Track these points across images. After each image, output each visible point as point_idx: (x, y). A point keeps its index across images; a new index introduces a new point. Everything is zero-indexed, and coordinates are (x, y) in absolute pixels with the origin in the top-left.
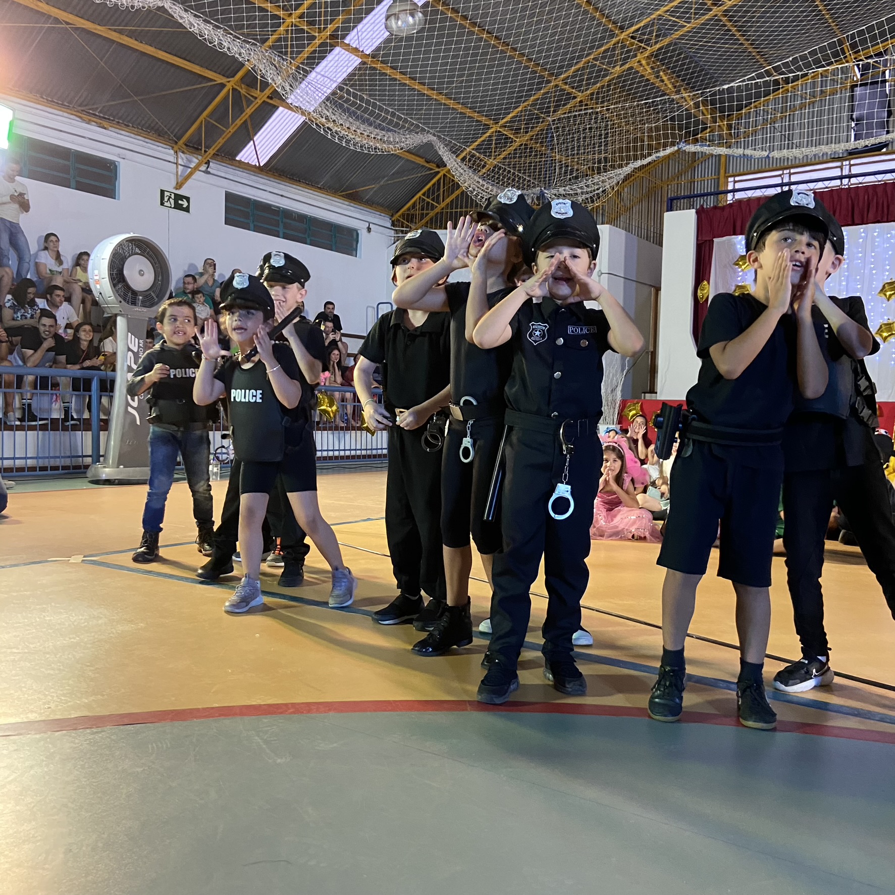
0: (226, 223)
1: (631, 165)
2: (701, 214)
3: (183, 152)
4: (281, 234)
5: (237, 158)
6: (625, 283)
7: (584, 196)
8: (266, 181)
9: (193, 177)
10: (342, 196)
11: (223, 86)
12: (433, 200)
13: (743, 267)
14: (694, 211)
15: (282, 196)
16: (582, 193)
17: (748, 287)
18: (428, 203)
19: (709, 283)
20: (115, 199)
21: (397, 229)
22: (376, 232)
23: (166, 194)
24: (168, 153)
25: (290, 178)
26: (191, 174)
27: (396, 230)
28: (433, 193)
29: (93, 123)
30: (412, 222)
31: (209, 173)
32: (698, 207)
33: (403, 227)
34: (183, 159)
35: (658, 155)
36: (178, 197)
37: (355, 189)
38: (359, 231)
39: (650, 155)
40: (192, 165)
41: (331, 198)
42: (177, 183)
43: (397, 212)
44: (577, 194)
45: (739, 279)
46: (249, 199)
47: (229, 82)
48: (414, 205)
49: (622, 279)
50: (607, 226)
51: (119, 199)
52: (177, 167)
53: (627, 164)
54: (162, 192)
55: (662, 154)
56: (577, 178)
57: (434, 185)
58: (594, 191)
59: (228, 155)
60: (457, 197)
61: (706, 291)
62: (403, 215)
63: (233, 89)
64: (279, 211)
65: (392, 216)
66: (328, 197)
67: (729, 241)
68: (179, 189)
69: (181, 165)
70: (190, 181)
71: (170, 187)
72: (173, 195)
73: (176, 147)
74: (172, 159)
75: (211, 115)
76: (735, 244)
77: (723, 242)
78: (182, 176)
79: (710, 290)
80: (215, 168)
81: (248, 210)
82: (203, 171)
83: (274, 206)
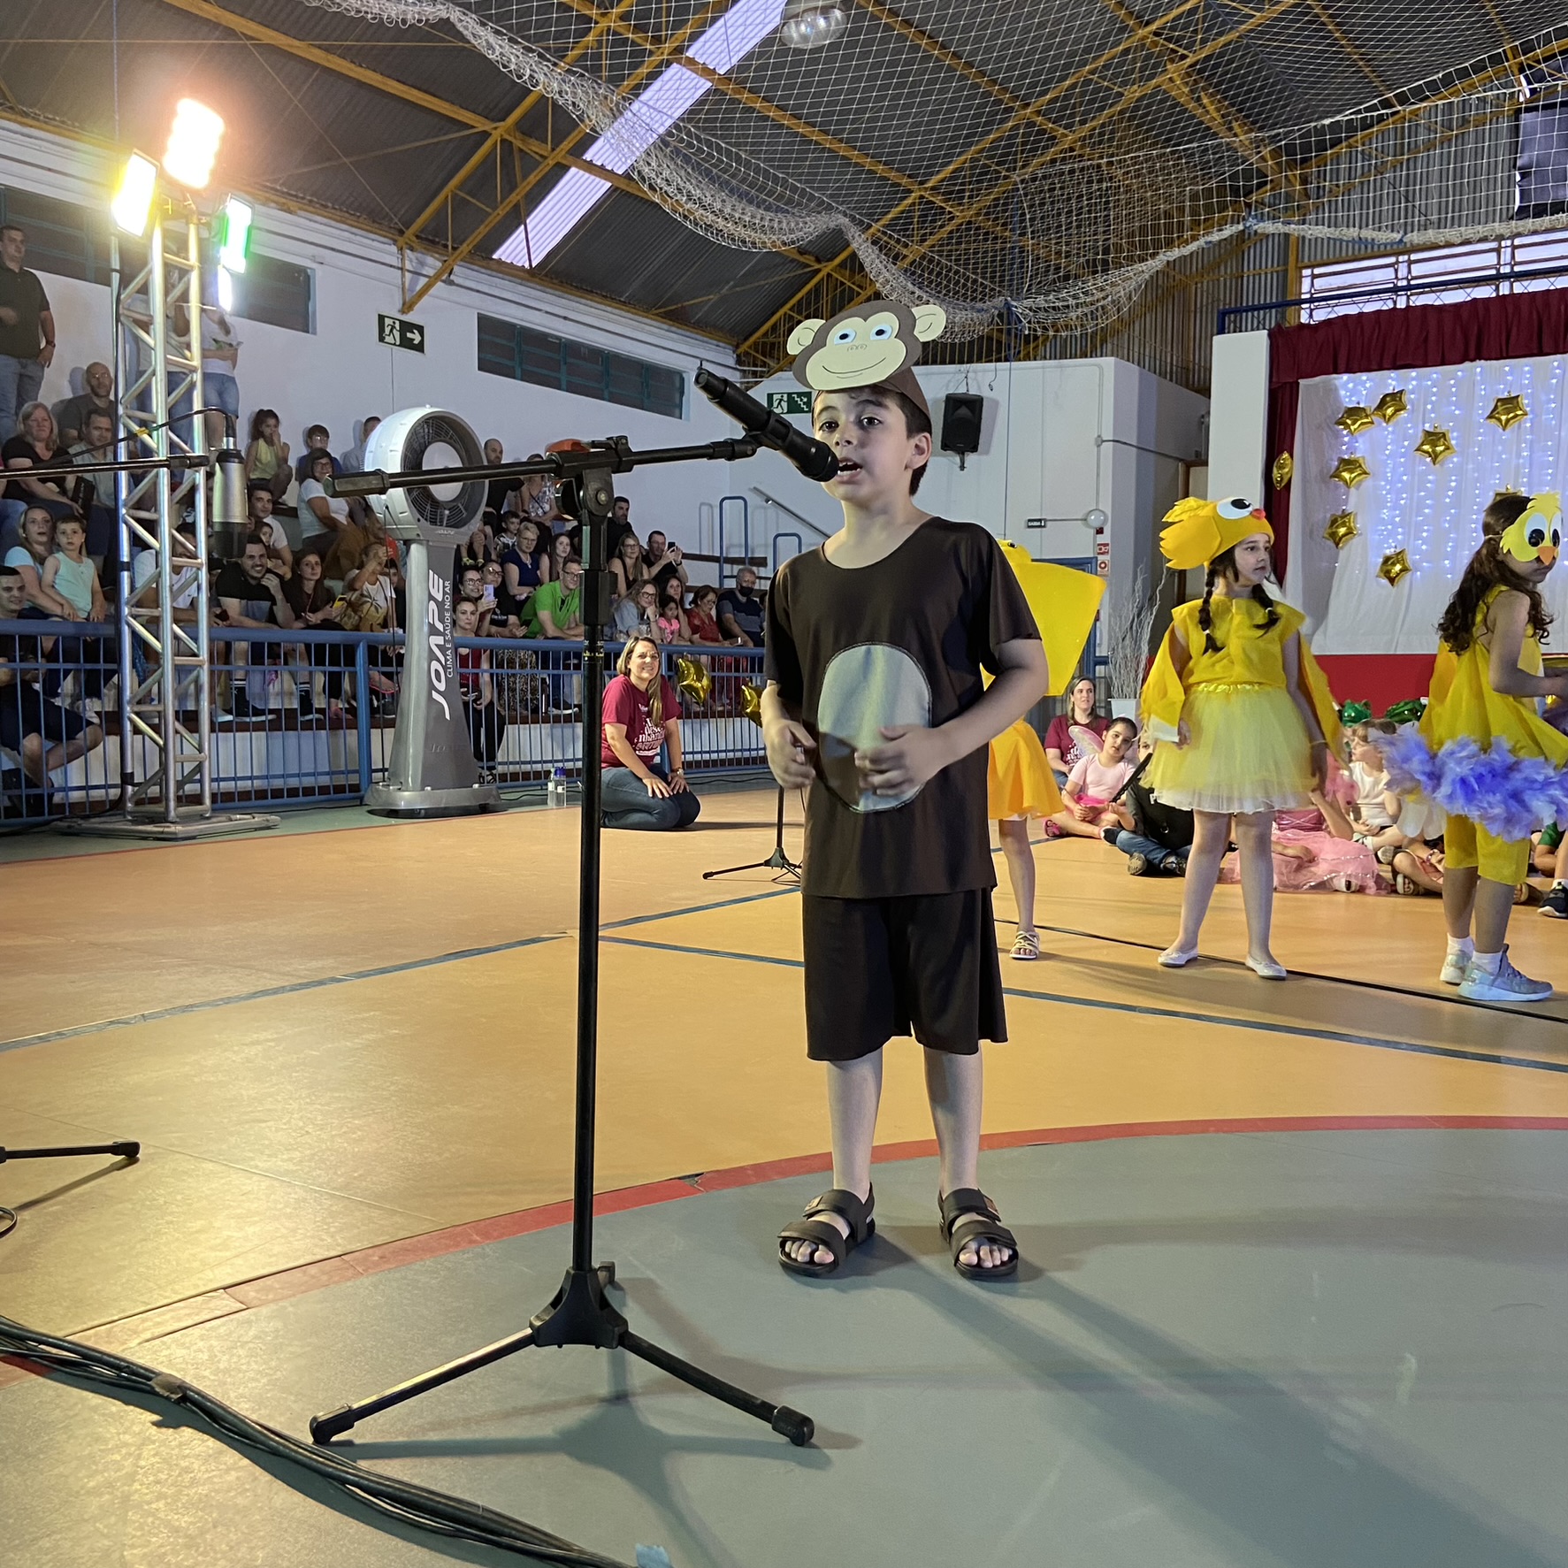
0: (479, 369)
1: (1161, 256)
2: (1278, 339)
3: (412, 249)
4: (564, 385)
5: (495, 257)
6: (1138, 455)
7: (1079, 310)
8: (539, 293)
9: (432, 291)
10: (657, 315)
11: (485, 135)
12: (807, 317)
13: (1352, 428)
14: (1265, 332)
15: (565, 318)
16: (1077, 305)
17: (1361, 461)
19: (1291, 456)
20: (309, 332)
21: (745, 369)
23: (387, 321)
24: (389, 252)
25: (577, 287)
26: (427, 288)
27: (743, 371)
28: (808, 307)
29: (273, 205)
30: (772, 357)
31: (451, 283)
32: (1271, 326)
33: (755, 365)
34: (411, 261)
35: (1209, 239)
36: (406, 327)
37: (679, 303)
38: (683, 376)
39: (1194, 238)
40: (431, 272)
41: (641, 319)
42: (404, 304)
43: (746, 339)
44: (1068, 307)
45: (1345, 447)
46: (513, 326)
47: (495, 128)
48: (774, 328)
49: (1135, 449)
50: (1111, 360)
51: (314, 333)
52: (403, 276)
53: (1153, 255)
54: (381, 318)
55: (1215, 237)
56: (1066, 278)
57: (809, 292)
58: (1098, 301)
59: (483, 255)
61: (1287, 470)
62: (756, 344)
63: (503, 141)
64: (560, 344)
65: (737, 347)
66: (636, 317)
67: (1326, 383)
68: (407, 313)
69: (409, 271)
70: (426, 298)
71: (392, 310)
72: (398, 323)
73: (401, 240)
74: (395, 261)
75: (461, 186)
76: (1336, 389)
77: (1316, 385)
78: (411, 290)
79: (1293, 467)
80: (461, 273)
81: (512, 345)
82: (444, 281)
83: (552, 335)
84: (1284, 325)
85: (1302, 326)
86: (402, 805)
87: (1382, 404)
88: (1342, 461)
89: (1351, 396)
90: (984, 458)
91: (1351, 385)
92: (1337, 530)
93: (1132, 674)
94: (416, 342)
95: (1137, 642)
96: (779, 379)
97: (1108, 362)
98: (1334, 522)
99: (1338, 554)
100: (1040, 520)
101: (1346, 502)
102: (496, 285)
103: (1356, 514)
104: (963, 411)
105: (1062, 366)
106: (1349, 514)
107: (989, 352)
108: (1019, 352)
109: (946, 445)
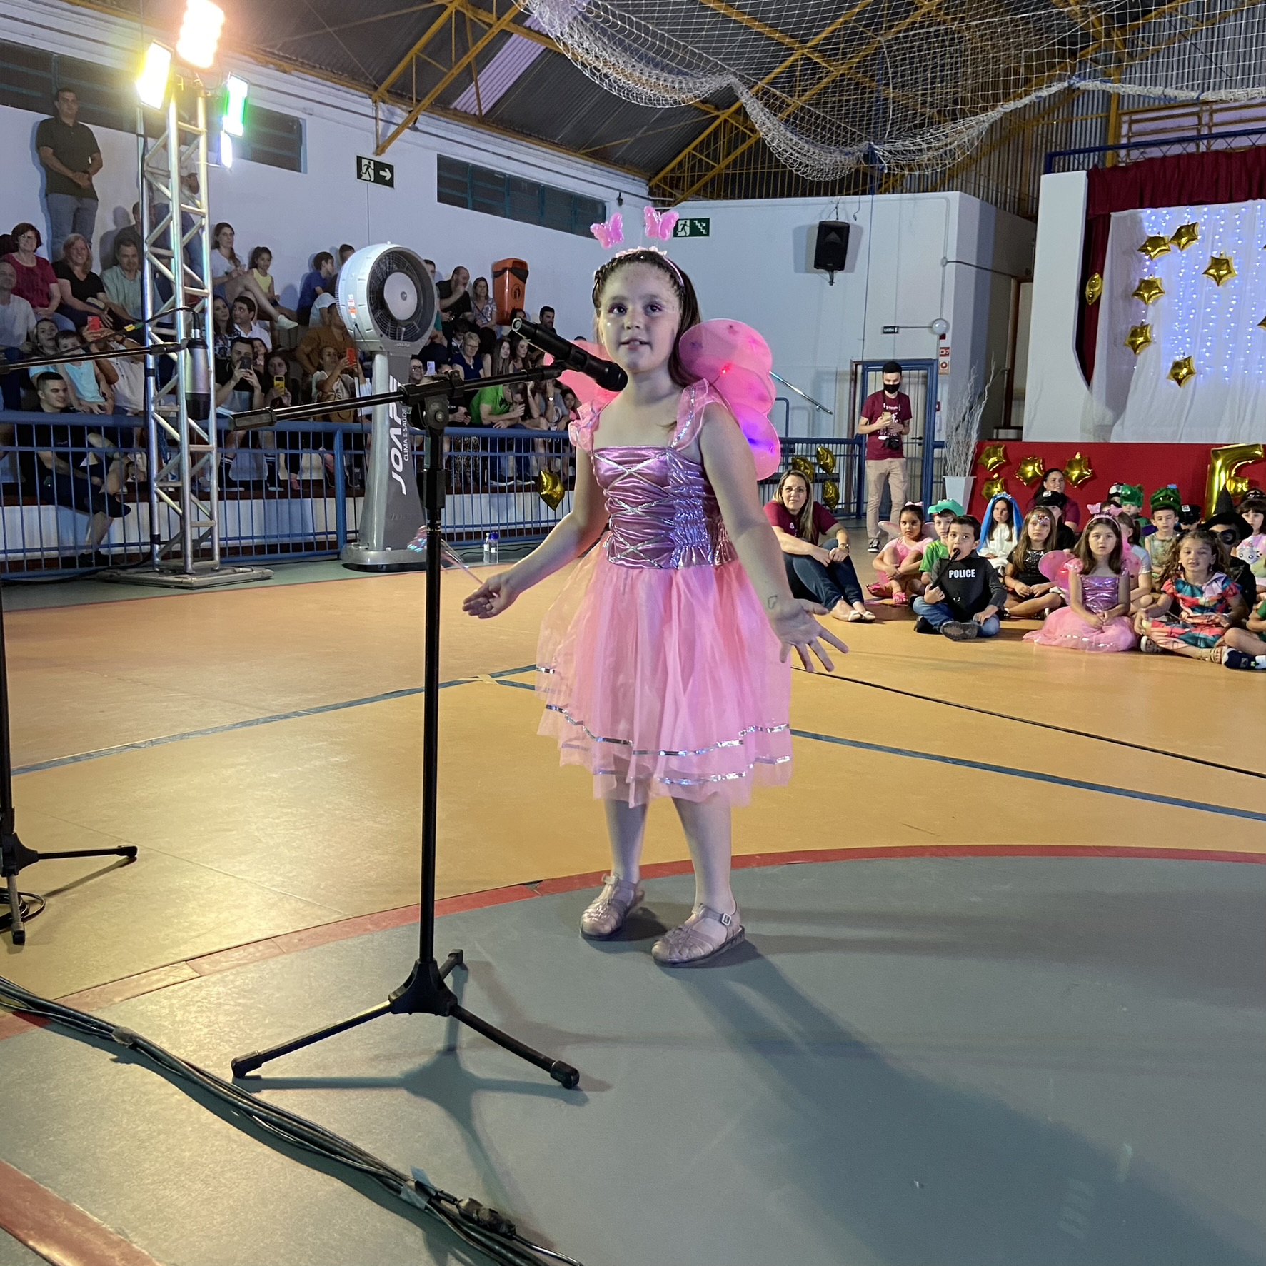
0: (438, 201)
1: (999, 109)
2: (1095, 178)
3: (384, 102)
4: (505, 213)
5: (454, 106)
6: (977, 274)
7: (930, 153)
8: (487, 137)
9: (400, 137)
10: (585, 154)
11: (443, 6)
12: (708, 156)
13: (1152, 254)
14: (1084, 172)
15: (509, 158)
16: (929, 149)
17: (1158, 283)
18: (701, 159)
19: (1102, 276)
20: (300, 171)
21: (656, 198)
22: (629, 204)
23: (364, 162)
24: (363, 103)
25: (518, 132)
26: (396, 134)
27: (654, 201)
28: (708, 147)
29: (272, 65)
30: (677, 187)
31: (416, 129)
32: (1091, 167)
33: (664, 196)
34: (383, 111)
35: (1039, 94)
36: (379, 166)
37: (601, 143)
38: (606, 204)
39: (1027, 93)
40: (400, 121)
41: (570, 157)
42: (378, 147)
43: (657, 174)
44: (920, 150)
45: (1146, 270)
46: (467, 164)
48: (680, 164)
49: (974, 269)
50: (958, 193)
51: (306, 172)
52: (377, 124)
53: (993, 107)
54: (359, 159)
55: (1045, 93)
56: (922, 125)
57: (709, 135)
58: (946, 145)
59: (443, 106)
60: (742, 154)
61: (1097, 289)
62: (665, 178)
63: (458, 11)
64: (504, 180)
65: (650, 180)
66: (567, 156)
67: (1134, 216)
68: (380, 155)
69: (382, 120)
70: (395, 143)
71: (368, 152)
72: (372, 163)
73: (375, 95)
74: (370, 112)
75: (423, 50)
76: (1141, 221)
77: (1125, 218)
78: (384, 134)
79: (1103, 287)
80: (423, 121)
81: (465, 180)
82: (410, 128)
83: (498, 172)
84: (1100, 167)
85: (1115, 168)
86: (369, 562)
87: (1178, 236)
88: (1143, 281)
89: (1152, 228)
90: (848, 274)
91: (1153, 218)
92: (1136, 337)
93: (963, 457)
94: (387, 178)
95: (968, 429)
96: (684, 207)
97: (954, 196)
98: (1135, 333)
99: (1135, 361)
100: (894, 327)
101: (1145, 316)
102: (452, 131)
103: (1152, 327)
104: (833, 236)
105: (915, 199)
106: (1147, 326)
107: (856, 186)
108: (880, 186)
109: (819, 264)
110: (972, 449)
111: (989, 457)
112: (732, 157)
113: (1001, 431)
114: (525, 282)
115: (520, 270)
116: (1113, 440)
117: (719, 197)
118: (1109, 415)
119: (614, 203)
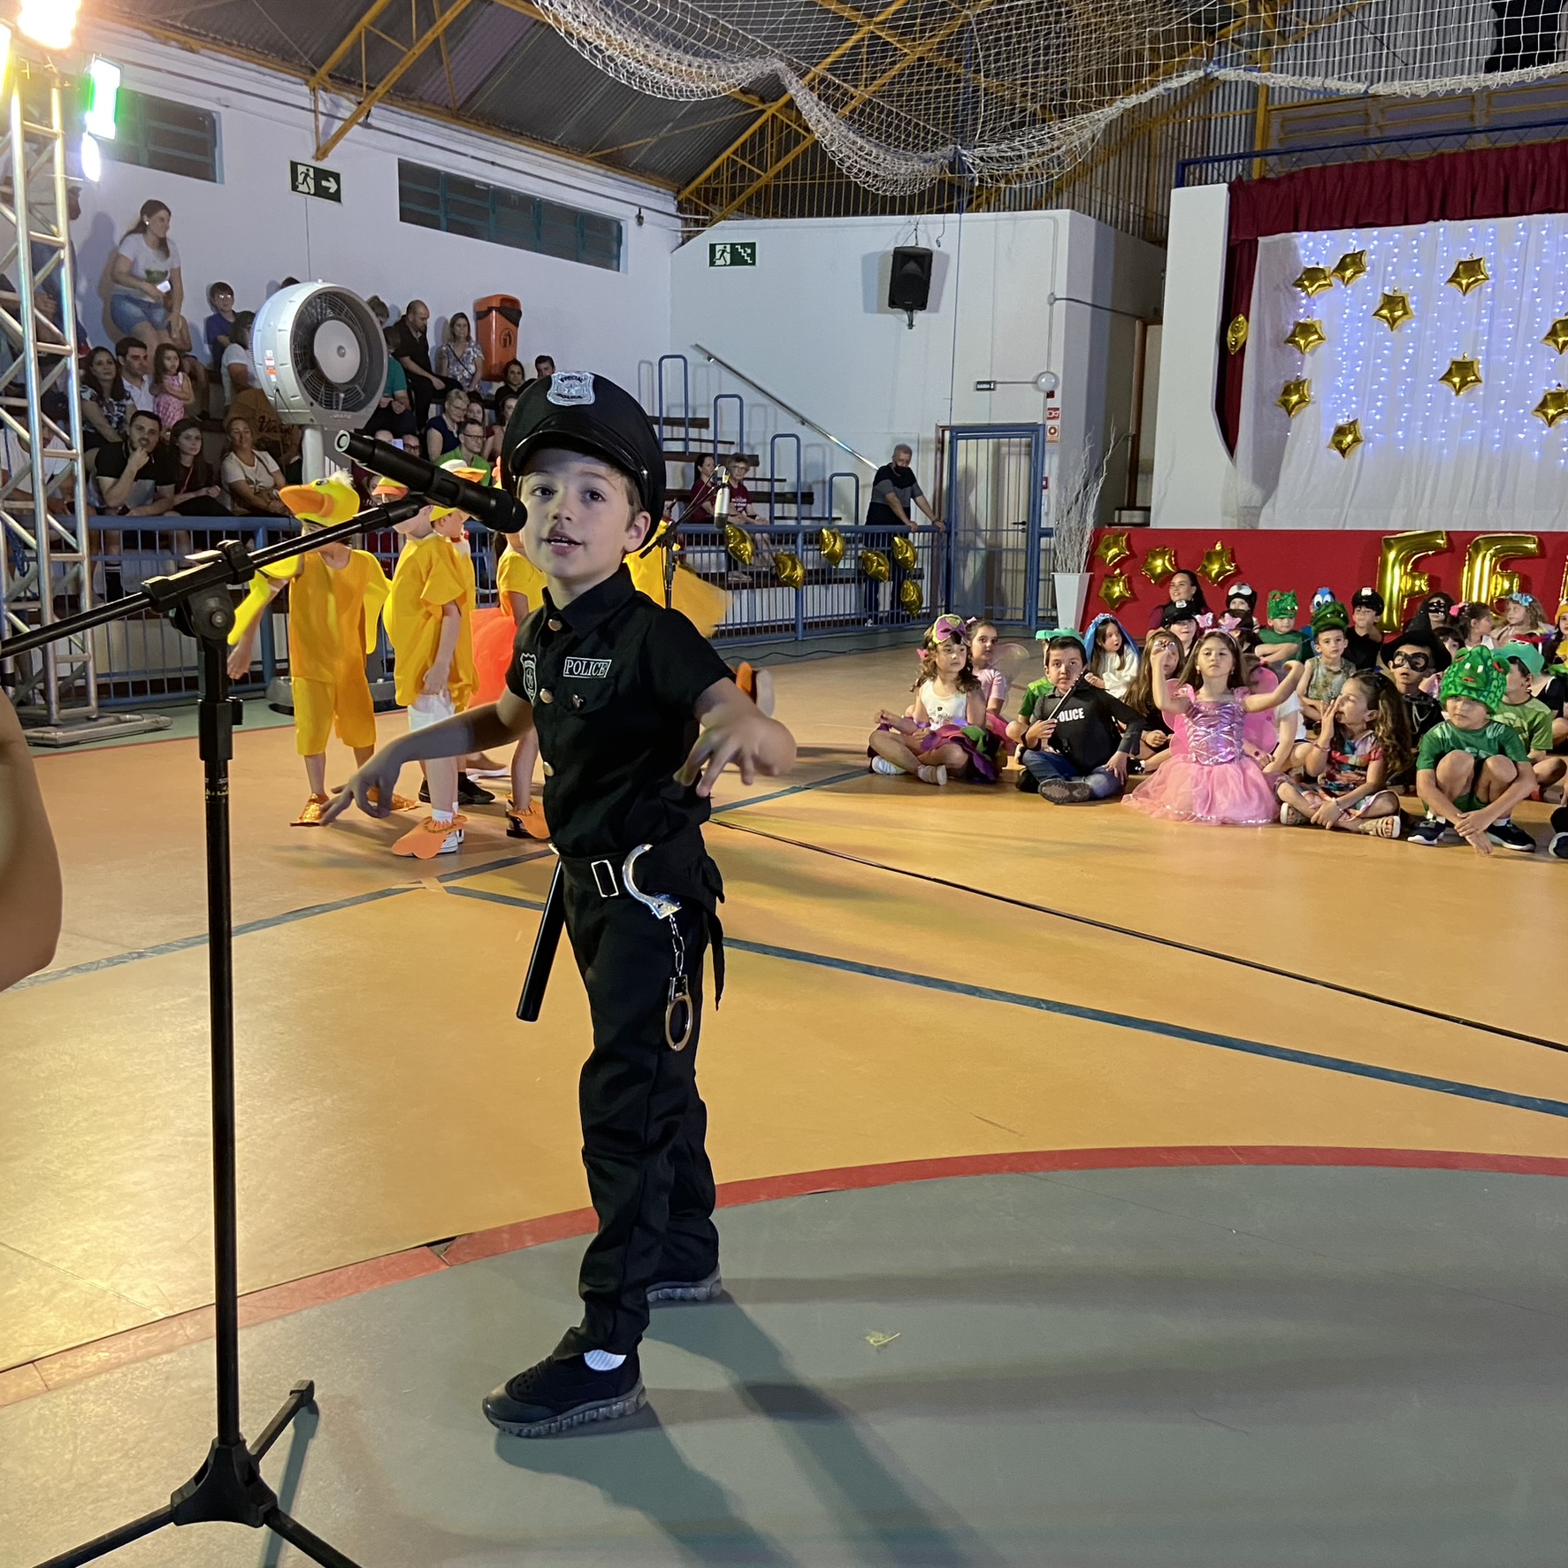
0: (401, 220)
1: (1118, 104)
2: (1238, 192)
3: (325, 90)
4: (492, 234)
5: (416, 96)
6: (1093, 314)
7: (1032, 160)
8: (464, 137)
9: (348, 135)
10: (594, 159)
12: (750, 162)
13: (1310, 290)
14: (1225, 186)
15: (493, 163)
16: (1031, 155)
17: (1317, 326)
18: (743, 167)
19: (1247, 319)
20: (214, 181)
21: (687, 216)
22: (653, 224)
23: (301, 169)
24: (297, 91)
25: (505, 129)
26: (343, 131)
27: (686, 219)
28: (752, 151)
29: (173, 43)
30: (714, 203)
31: (368, 126)
32: (1234, 178)
33: (698, 214)
34: (325, 102)
35: (1167, 85)
36: (321, 175)
37: (614, 146)
38: (622, 224)
39: (1153, 85)
40: (347, 115)
41: (575, 163)
42: (318, 149)
43: (688, 184)
44: (1020, 157)
45: (1302, 311)
46: (437, 172)
48: (717, 172)
49: (1089, 308)
50: (1068, 211)
51: (222, 183)
52: (316, 119)
53: (1110, 102)
54: (294, 166)
55: (1175, 83)
56: (1022, 124)
57: (754, 134)
58: (1052, 150)
59: (404, 95)
60: (796, 160)
61: (1241, 334)
62: (698, 190)
64: (488, 191)
65: (678, 192)
66: (570, 162)
67: (1288, 240)
68: (322, 160)
69: (322, 114)
70: (341, 143)
71: (306, 156)
72: (311, 170)
73: (313, 81)
74: (307, 103)
75: (375, 23)
76: (1296, 248)
77: (1276, 243)
78: (326, 133)
79: (1248, 331)
80: (379, 116)
81: (435, 192)
82: (360, 124)
83: (479, 183)
84: (1245, 179)
85: (1263, 180)
87: (1342, 267)
88: (1298, 324)
89: (1310, 257)
90: (933, 315)
91: (1311, 244)
92: (1291, 394)
93: (1077, 549)
94: (332, 191)
95: (1083, 513)
96: (723, 228)
97: (1064, 215)
98: (1287, 391)
99: (1289, 424)
100: (989, 383)
101: (1301, 368)
102: (418, 129)
103: (1310, 381)
104: (912, 266)
105: (1015, 219)
106: (1304, 381)
107: (940, 201)
108: (970, 202)
109: (893, 303)
110: (1087, 538)
111: (1108, 548)
112: (781, 164)
113: (1123, 512)
114: (517, 325)
115: (510, 310)
116: (1263, 525)
117: (766, 216)
118: (1257, 494)
119: (633, 222)
